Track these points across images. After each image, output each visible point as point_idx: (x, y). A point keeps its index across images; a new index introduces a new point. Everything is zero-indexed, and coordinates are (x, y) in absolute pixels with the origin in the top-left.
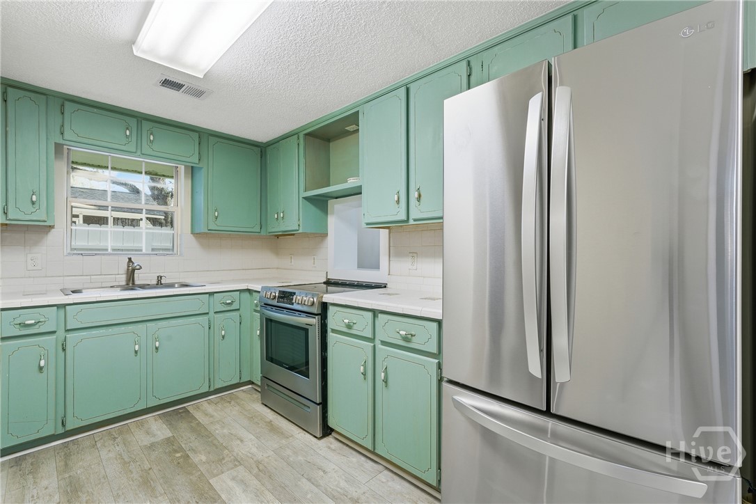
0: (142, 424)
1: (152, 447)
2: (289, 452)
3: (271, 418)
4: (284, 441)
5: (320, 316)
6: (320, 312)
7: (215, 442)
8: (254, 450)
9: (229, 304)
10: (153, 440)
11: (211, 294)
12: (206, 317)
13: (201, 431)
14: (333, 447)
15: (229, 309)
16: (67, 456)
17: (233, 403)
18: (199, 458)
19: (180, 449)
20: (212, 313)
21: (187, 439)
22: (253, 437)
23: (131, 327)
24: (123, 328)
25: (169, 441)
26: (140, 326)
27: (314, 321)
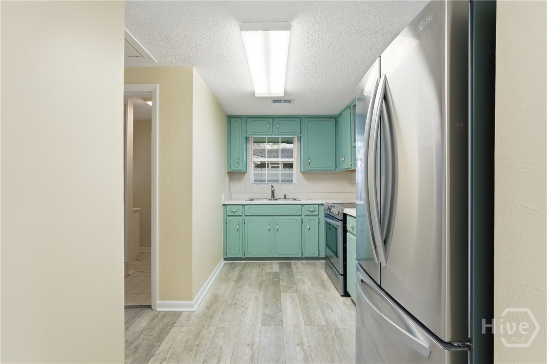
0: (271, 264)
1: (269, 273)
2: (322, 296)
3: (325, 279)
4: (323, 291)
5: (342, 222)
6: (342, 219)
7: (293, 280)
8: (307, 289)
9: (312, 211)
10: (271, 271)
11: (303, 205)
12: (300, 217)
13: (291, 274)
14: (346, 302)
15: (311, 214)
16: (244, 267)
17: (312, 266)
18: (282, 284)
19: (279, 278)
20: (303, 215)
21: (284, 275)
22: (310, 284)
23: (267, 218)
24: (264, 218)
25: (276, 273)
26: (271, 217)
27: (340, 224)
